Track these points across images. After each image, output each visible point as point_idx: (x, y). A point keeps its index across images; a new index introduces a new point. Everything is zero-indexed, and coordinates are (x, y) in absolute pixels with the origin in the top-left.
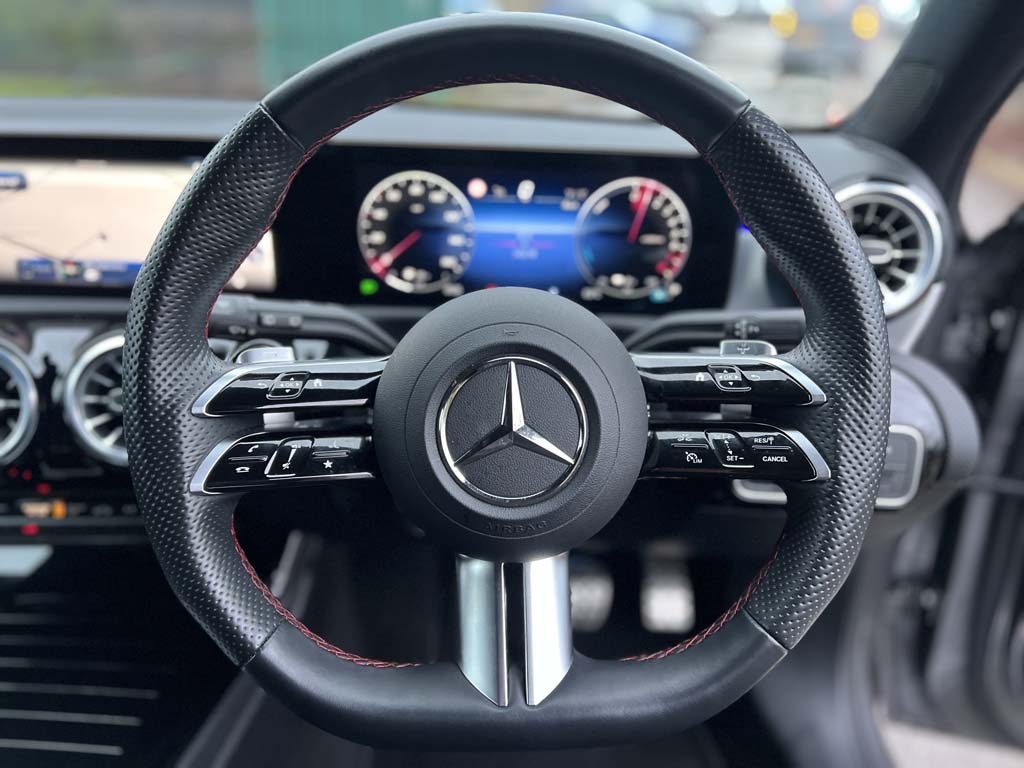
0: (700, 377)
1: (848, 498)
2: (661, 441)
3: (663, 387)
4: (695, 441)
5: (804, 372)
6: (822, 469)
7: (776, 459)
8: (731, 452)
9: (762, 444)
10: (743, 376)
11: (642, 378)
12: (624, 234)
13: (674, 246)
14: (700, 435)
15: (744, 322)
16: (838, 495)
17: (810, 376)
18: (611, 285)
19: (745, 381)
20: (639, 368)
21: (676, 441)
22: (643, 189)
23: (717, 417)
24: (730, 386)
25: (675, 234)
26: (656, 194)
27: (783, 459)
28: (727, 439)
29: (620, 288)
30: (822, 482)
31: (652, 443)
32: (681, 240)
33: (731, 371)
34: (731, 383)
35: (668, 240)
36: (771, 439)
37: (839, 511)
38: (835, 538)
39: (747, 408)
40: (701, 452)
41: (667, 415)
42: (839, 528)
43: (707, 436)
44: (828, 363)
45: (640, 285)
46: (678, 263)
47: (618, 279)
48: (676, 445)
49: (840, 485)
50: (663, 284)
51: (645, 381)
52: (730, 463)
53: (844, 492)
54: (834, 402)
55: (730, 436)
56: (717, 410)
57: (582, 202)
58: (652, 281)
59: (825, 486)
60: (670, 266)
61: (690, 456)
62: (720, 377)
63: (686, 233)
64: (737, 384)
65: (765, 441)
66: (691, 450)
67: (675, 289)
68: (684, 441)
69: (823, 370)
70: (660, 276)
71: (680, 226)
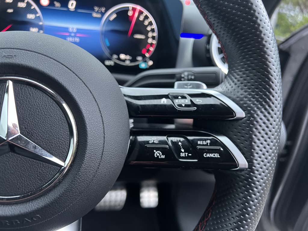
0: (164, 101)
1: (258, 181)
2: (140, 142)
3: (140, 107)
4: (161, 142)
5: (229, 98)
6: (242, 161)
7: (212, 155)
8: (183, 150)
9: (203, 145)
10: (191, 101)
11: (127, 102)
12: (125, 33)
13: (150, 41)
14: (164, 138)
15: (186, 74)
16: (252, 179)
17: (234, 100)
18: (119, 59)
19: (193, 104)
20: (125, 95)
21: (148, 142)
22: (134, 10)
23: (172, 126)
24: (182, 107)
25: (150, 35)
26: (141, 13)
27: (217, 155)
28: (180, 141)
29: (124, 61)
30: (242, 170)
31: (134, 143)
32: (153, 38)
33: (184, 97)
34: (183, 105)
35: (147, 38)
36: (209, 142)
37: (253, 190)
38: (250, 208)
39: (190, 121)
40: (164, 151)
41: (146, 125)
42: (253, 201)
43: (168, 139)
44: (246, 92)
45: (134, 60)
46: (152, 49)
47: (122, 56)
48: (148, 146)
49: (254, 173)
50: (145, 60)
51: (129, 104)
52: (183, 158)
53: (256, 177)
54: (250, 117)
55: (182, 139)
56: (172, 123)
57: (103, 14)
58: (139, 58)
59: (243, 173)
60: (148, 51)
61: (157, 153)
62: (177, 102)
63: (155, 34)
64: (187, 106)
65: (205, 143)
66: (157, 149)
67: (151, 63)
68: (153, 143)
69: (243, 96)
70: (144, 57)
71: (153, 30)
